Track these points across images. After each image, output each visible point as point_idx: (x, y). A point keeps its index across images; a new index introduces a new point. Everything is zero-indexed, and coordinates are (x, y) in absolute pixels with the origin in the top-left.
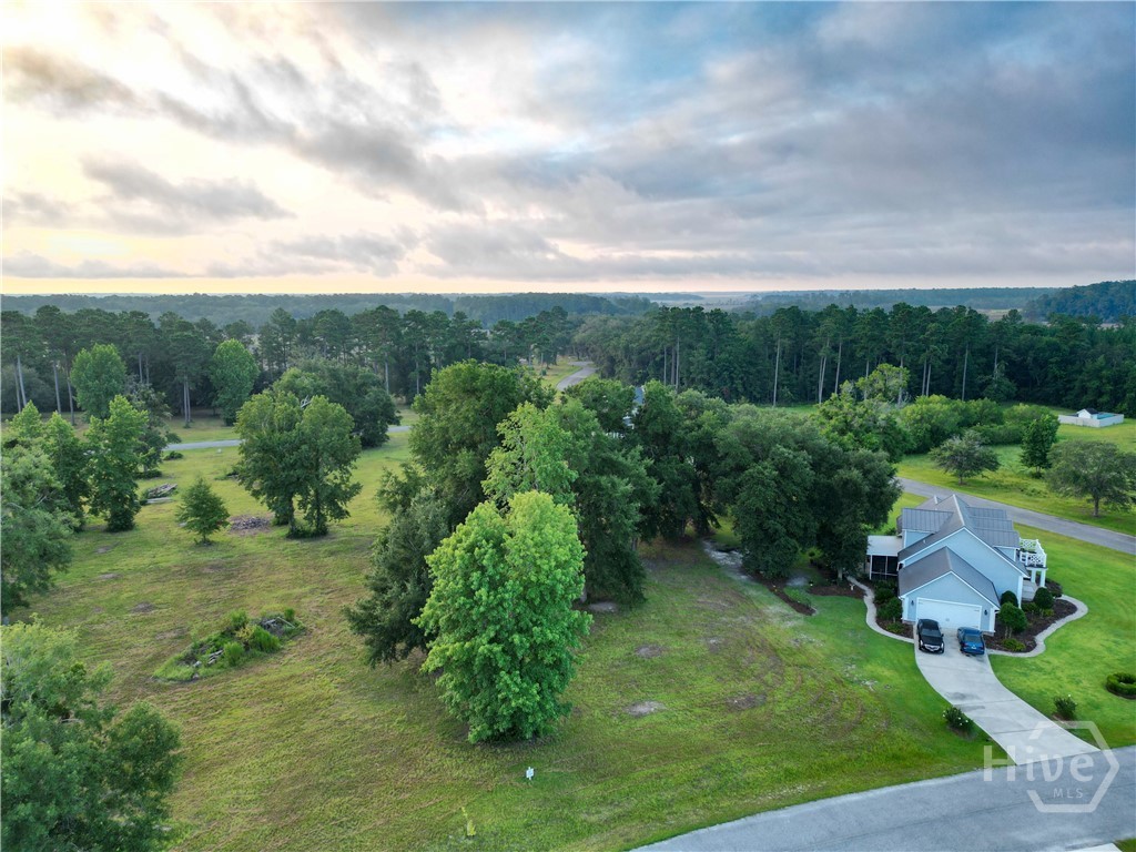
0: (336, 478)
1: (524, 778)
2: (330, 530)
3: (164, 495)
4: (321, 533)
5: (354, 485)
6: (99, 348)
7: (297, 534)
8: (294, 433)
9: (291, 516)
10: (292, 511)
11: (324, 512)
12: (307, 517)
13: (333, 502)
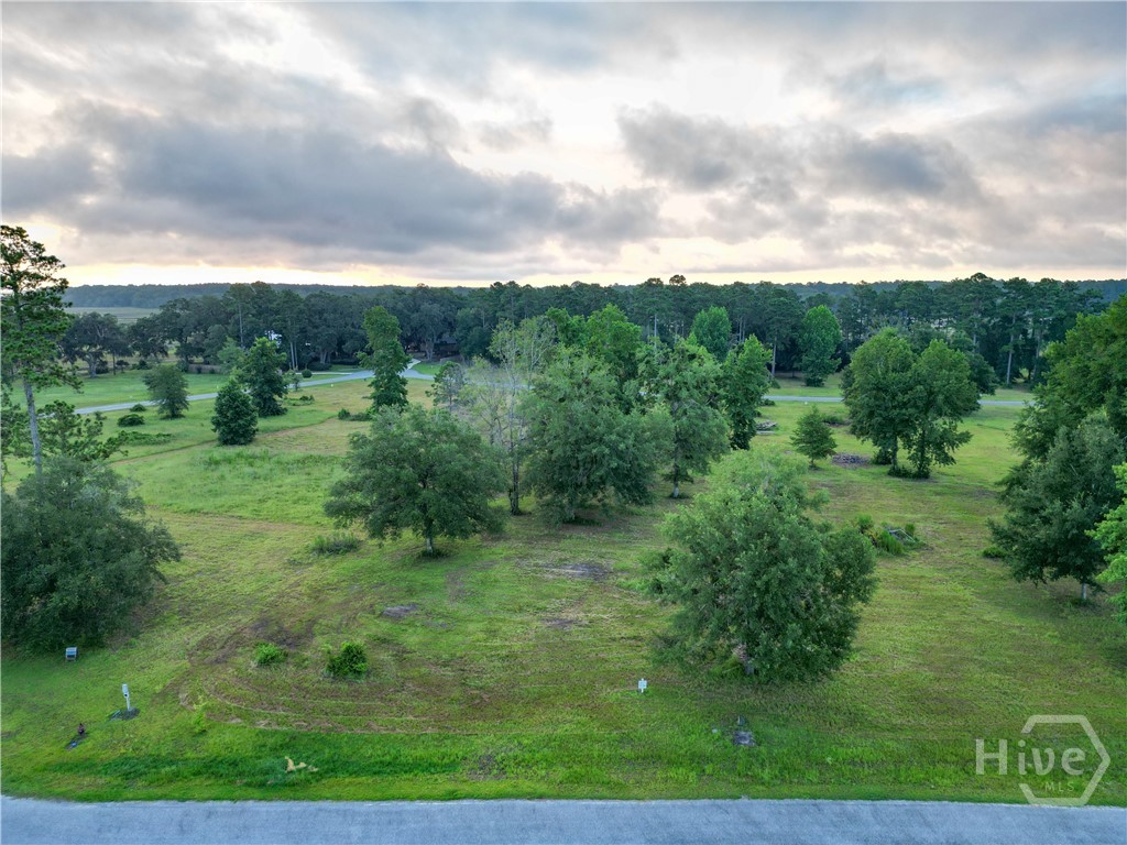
0: (945, 423)
2: (931, 474)
3: (769, 429)
4: (922, 475)
5: (962, 434)
6: (714, 310)
7: (898, 473)
8: (909, 374)
9: (894, 455)
10: (896, 450)
11: (929, 455)
12: (910, 458)
13: (939, 446)
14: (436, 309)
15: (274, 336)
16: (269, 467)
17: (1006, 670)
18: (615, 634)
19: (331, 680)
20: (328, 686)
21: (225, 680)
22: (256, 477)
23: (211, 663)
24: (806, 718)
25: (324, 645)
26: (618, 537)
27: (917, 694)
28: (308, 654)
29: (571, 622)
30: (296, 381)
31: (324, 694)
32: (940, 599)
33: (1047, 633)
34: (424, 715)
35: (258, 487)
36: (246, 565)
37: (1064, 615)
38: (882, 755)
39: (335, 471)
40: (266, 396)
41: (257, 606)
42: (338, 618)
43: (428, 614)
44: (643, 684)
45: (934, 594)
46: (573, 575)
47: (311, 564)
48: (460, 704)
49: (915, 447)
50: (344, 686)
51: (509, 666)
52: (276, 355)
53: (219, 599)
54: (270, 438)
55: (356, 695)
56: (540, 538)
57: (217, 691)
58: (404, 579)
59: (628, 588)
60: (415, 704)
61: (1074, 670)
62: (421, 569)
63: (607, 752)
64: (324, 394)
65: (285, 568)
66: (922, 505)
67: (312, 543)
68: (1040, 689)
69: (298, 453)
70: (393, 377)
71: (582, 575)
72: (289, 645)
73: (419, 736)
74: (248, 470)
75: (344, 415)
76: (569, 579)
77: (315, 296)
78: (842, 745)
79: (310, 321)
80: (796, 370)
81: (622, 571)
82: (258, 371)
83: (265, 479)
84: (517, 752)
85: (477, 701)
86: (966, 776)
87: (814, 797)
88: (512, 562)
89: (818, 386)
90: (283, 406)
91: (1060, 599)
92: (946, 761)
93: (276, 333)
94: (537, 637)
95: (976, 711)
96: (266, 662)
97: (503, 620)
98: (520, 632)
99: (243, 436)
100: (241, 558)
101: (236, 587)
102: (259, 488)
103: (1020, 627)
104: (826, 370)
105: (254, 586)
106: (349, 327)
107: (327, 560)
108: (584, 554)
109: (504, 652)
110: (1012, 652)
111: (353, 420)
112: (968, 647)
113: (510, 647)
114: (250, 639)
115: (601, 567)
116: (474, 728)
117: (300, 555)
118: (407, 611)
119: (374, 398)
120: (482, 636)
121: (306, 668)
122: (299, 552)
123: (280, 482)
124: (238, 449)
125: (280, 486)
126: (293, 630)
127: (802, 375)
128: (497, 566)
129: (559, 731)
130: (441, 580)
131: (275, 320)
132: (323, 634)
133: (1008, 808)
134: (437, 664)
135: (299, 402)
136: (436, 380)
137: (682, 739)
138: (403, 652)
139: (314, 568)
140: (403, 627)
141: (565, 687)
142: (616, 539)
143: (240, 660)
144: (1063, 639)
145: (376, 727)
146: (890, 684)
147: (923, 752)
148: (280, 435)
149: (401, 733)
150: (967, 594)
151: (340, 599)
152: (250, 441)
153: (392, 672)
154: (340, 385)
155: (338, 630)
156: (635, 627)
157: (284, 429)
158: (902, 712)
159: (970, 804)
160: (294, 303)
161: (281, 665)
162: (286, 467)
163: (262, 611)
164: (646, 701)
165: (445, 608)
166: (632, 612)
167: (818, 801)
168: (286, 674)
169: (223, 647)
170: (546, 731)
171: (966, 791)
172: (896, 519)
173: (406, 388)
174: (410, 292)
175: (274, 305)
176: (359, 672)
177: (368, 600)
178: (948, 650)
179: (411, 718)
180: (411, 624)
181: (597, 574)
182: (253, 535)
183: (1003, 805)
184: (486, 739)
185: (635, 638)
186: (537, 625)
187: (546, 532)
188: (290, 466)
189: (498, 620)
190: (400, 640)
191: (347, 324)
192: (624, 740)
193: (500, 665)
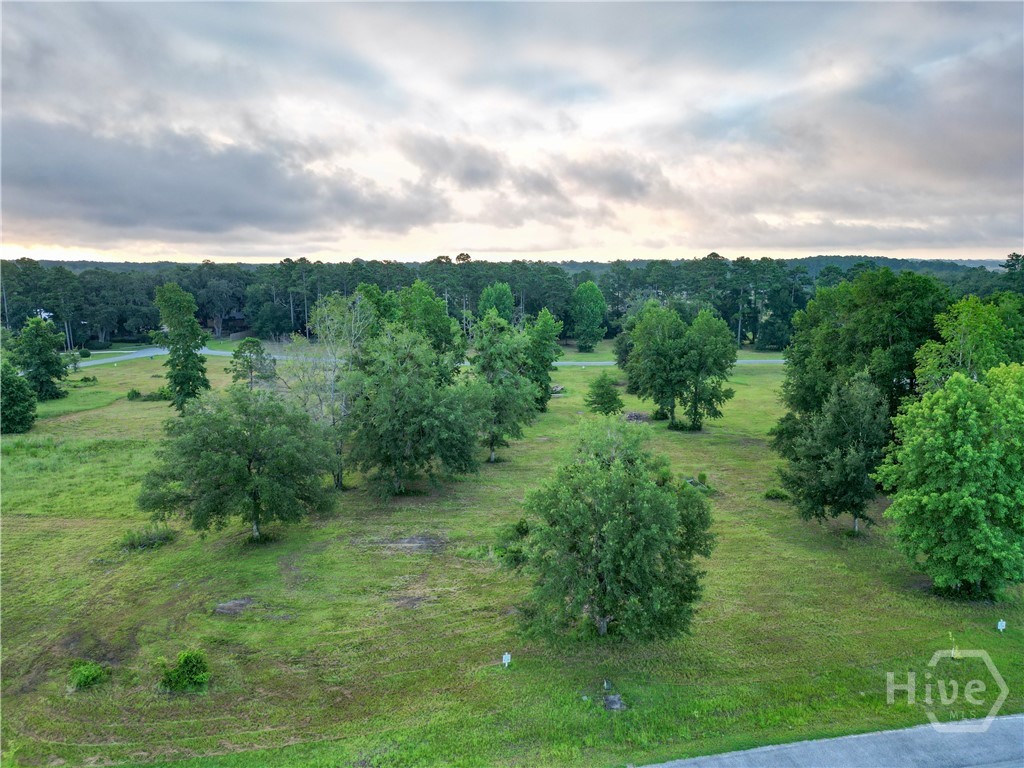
0: (713, 382)
1: (995, 629)
3: (558, 392)
4: (696, 428)
5: (726, 391)
7: (676, 427)
8: (683, 340)
9: (672, 412)
10: (673, 407)
11: (700, 410)
12: (686, 414)
13: (709, 403)
14: (224, 284)
15: (45, 315)
16: (56, 456)
17: (815, 603)
18: (466, 608)
19: (167, 696)
20: (165, 704)
21: (36, 712)
22: (42, 469)
23: (16, 694)
24: (665, 673)
25: (153, 656)
26: (447, 505)
27: (750, 635)
28: (135, 668)
29: (419, 599)
30: (75, 361)
31: (163, 714)
32: (743, 540)
33: (835, 565)
34: (283, 723)
35: (46, 479)
36: (45, 570)
37: (843, 546)
38: (740, 702)
39: (135, 456)
40: (44, 379)
41: (66, 618)
42: (164, 622)
43: (267, 606)
44: (507, 658)
45: (738, 536)
46: (410, 548)
47: (122, 563)
48: (321, 705)
49: (689, 404)
50: (184, 702)
51: (365, 655)
52: (52, 335)
53: (16, 614)
54: (51, 424)
55: (200, 710)
56: (369, 513)
57: (28, 728)
58: (232, 570)
59: (469, 556)
60: (270, 712)
61: (868, 598)
62: (249, 556)
63: (486, 737)
64: (108, 375)
65: (92, 570)
66: (703, 455)
67: (120, 539)
68: (848, 619)
69: (88, 439)
70: (189, 355)
71: (420, 547)
72: (111, 660)
73: (282, 750)
74: (32, 461)
75: (135, 396)
76: (407, 553)
77: (91, 273)
78: (702, 696)
79: (86, 299)
80: (570, 337)
81: (460, 539)
82: (33, 354)
83: (54, 470)
84: (393, 751)
85: (339, 699)
86: (814, 712)
87: (693, 755)
88: (347, 541)
89: (589, 352)
90: (63, 389)
91: (837, 532)
92: (793, 700)
93: (46, 311)
94: (388, 620)
95: (805, 646)
96: (86, 685)
97: (349, 605)
98: (370, 615)
99: (19, 423)
100: (37, 563)
101: (35, 597)
102: (47, 481)
103: (814, 562)
104: (595, 338)
105: (57, 594)
106: (130, 304)
107: (141, 557)
108: (417, 526)
109: (357, 640)
110: (814, 586)
111: (145, 400)
112: (778, 585)
113: (362, 633)
114: (62, 658)
115: (437, 538)
116: (342, 731)
117: (107, 554)
118: (242, 605)
119: (171, 377)
120: (330, 625)
121: (135, 685)
122: (105, 551)
123: (71, 473)
124: (17, 438)
125: (72, 477)
126: (113, 642)
127: (574, 342)
128: (331, 547)
129: (432, 721)
130: (274, 568)
131: (44, 299)
132: (149, 642)
133: (858, 739)
134: (286, 662)
135: (80, 384)
136: (235, 356)
137: (556, 711)
138: (247, 653)
139: (126, 566)
140: (242, 625)
141: (428, 672)
142: (446, 508)
143: (53, 685)
144: (851, 568)
145: (230, 746)
146: (726, 628)
147: (773, 693)
148: (63, 420)
149: (260, 749)
150: (762, 534)
151: (162, 601)
152: (29, 429)
153: (237, 678)
154: (123, 364)
155: (165, 636)
156: (483, 597)
157: (67, 413)
158: (744, 655)
159: (827, 740)
160: (67, 280)
161: (105, 686)
162: (77, 455)
163: (71, 624)
164: (513, 675)
165: (284, 598)
166: (476, 581)
167: (697, 759)
168: (113, 695)
169: (28, 672)
170: (419, 722)
171: (819, 727)
172: (686, 469)
173: (204, 366)
174: (195, 268)
175: (44, 282)
176: (200, 684)
177: (195, 598)
178: (762, 589)
179: (268, 729)
180: (250, 620)
181: (435, 545)
182: (47, 535)
183: (853, 736)
184: (357, 741)
185: (486, 609)
186: (387, 607)
187: (375, 507)
188: (81, 454)
189: (343, 605)
190: (241, 639)
191: (127, 302)
192: (501, 720)
193: (356, 655)
